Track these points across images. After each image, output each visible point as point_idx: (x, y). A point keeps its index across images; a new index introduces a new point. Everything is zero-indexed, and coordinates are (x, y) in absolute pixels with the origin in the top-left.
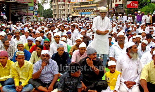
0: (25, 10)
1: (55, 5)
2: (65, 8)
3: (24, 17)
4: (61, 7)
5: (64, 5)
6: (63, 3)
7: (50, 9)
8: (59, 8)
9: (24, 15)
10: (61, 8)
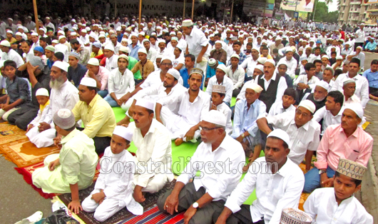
0: (260, 9)
1: (344, 6)
2: (360, 12)
3: (259, 19)
4: (354, 9)
5: (359, 6)
6: (358, 3)
7: (336, 12)
8: (350, 11)
9: (260, 16)
10: (354, 11)
